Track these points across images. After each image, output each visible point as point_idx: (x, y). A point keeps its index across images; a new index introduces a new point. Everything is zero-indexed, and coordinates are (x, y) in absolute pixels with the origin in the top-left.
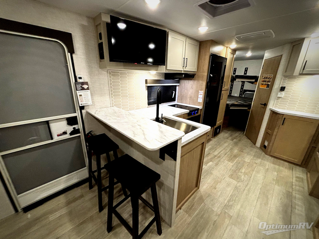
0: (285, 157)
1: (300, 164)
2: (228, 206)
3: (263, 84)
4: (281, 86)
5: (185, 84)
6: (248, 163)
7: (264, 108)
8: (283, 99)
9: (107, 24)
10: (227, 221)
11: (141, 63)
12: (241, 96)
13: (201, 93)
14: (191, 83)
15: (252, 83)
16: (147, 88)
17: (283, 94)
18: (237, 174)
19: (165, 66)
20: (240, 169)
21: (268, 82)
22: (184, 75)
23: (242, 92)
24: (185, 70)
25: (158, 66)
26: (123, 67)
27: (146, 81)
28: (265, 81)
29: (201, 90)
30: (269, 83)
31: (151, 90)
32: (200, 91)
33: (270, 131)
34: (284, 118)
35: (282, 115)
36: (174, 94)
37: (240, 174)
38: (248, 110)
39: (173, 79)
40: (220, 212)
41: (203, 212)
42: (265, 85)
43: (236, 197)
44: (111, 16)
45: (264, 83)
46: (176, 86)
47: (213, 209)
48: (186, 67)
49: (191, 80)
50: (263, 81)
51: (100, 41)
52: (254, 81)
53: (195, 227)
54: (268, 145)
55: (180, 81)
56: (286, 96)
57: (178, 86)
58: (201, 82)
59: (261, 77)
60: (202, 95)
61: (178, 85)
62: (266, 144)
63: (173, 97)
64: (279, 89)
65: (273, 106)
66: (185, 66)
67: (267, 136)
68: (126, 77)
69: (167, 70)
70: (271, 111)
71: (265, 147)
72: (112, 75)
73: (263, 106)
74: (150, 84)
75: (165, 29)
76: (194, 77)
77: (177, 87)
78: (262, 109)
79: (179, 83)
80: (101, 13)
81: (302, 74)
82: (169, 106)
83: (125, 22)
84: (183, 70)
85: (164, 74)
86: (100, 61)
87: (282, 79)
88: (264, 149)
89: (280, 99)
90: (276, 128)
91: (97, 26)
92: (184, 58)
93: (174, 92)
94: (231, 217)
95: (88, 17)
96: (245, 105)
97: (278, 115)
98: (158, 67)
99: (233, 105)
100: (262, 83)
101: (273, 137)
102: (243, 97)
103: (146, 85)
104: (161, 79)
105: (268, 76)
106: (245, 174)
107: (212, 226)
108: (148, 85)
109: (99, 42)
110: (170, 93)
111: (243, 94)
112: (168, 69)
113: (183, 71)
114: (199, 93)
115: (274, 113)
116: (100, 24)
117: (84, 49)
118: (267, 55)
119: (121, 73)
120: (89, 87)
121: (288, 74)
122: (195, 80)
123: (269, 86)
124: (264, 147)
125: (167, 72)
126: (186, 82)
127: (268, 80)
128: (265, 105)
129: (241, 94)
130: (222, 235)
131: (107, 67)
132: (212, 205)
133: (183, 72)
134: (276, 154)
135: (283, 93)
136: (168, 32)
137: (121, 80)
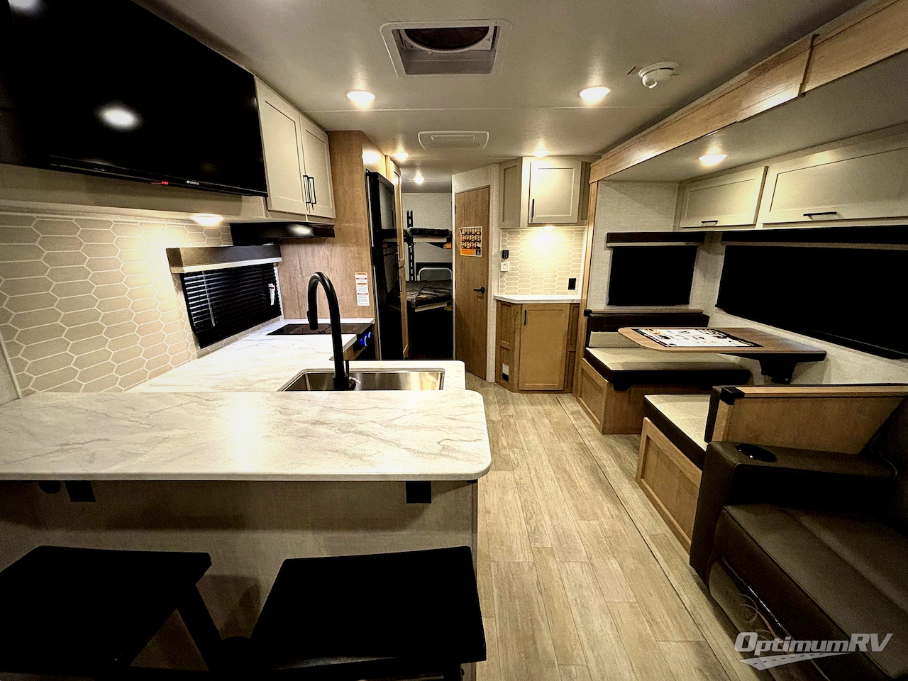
0: (541, 385)
1: (562, 389)
2: (533, 535)
3: (465, 248)
4: (501, 250)
5: (302, 258)
6: (499, 421)
7: (482, 298)
8: (510, 274)
10: (552, 564)
12: (414, 278)
13: (363, 279)
14: (322, 252)
15: (441, 245)
16: (178, 281)
17: (506, 265)
18: (500, 456)
20: (497, 442)
21: (475, 241)
23: (413, 268)
27: (174, 257)
28: (470, 241)
29: (361, 271)
30: (479, 245)
32: (357, 276)
33: (505, 343)
34: (523, 310)
35: (519, 306)
36: (272, 291)
37: (503, 452)
38: (449, 309)
40: (531, 555)
41: (506, 584)
42: (471, 248)
43: (532, 503)
45: (469, 245)
46: (271, 266)
47: (517, 561)
48: (313, 204)
50: (465, 241)
52: (444, 240)
53: (517, 630)
54: (511, 371)
55: (282, 247)
56: (512, 269)
57: (279, 264)
58: (354, 249)
59: (457, 232)
60: (367, 286)
61: (278, 262)
62: (506, 370)
63: (272, 304)
64: (500, 255)
65: (499, 290)
67: (505, 353)
69: (268, 213)
70: (497, 301)
71: (505, 377)
73: (480, 294)
74: (192, 264)
77: (277, 271)
78: (479, 299)
79: (279, 256)
81: (531, 225)
82: (269, 334)
84: (308, 214)
85: (230, 227)
87: (499, 233)
88: (503, 381)
89: (506, 276)
90: (516, 334)
92: (306, 176)
93: (271, 285)
94: (551, 552)
96: (442, 297)
97: (513, 307)
99: (421, 302)
100: (465, 244)
101: (516, 353)
102: (419, 279)
103: (177, 270)
105: (472, 228)
106: (511, 446)
107: (540, 598)
111: (417, 274)
112: (271, 209)
113: (306, 217)
114: (357, 281)
115: (503, 305)
118: (458, 184)
121: (508, 224)
122: (333, 243)
123: (480, 251)
124: (503, 379)
125: (270, 217)
126: (306, 253)
127: (472, 238)
128: (483, 291)
129: (413, 275)
130: (566, 600)
132: (510, 551)
133: (307, 221)
134: (528, 386)
135: (507, 262)
137: (48, 259)
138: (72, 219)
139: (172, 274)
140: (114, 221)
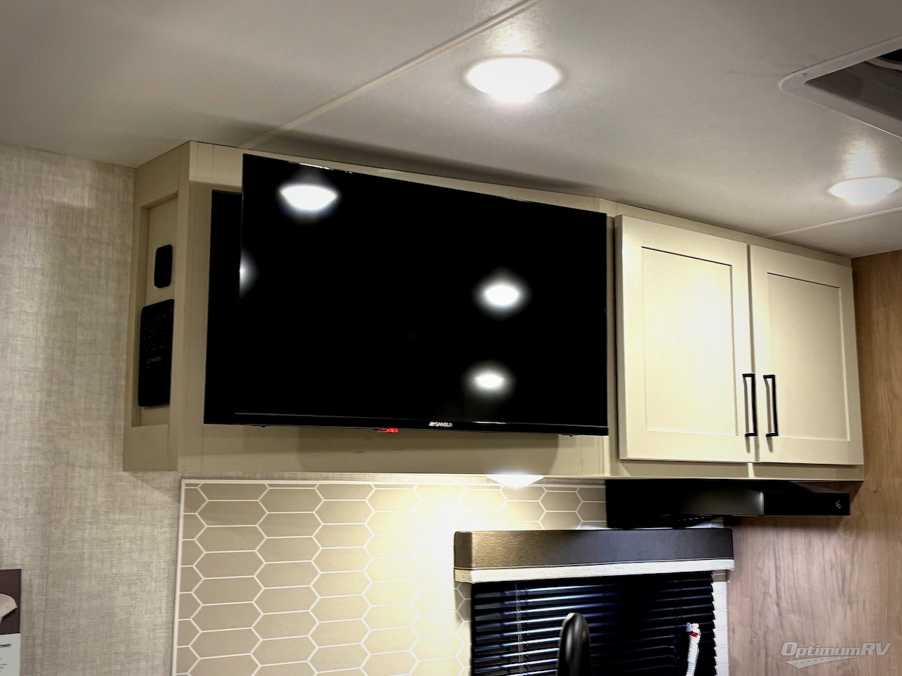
9: (221, 199)
11: (432, 424)
16: (466, 599)
19: (606, 438)
22: (761, 497)
24: (765, 457)
25: (557, 438)
26: (292, 458)
27: (463, 542)
31: (497, 616)
36: (695, 642)
39: (679, 521)
44: (246, 157)
46: (705, 578)
48: (769, 436)
49: (829, 527)
51: (156, 295)
55: (737, 535)
57: (726, 575)
61: (727, 571)
66: (763, 429)
68: (311, 524)
69: (620, 465)
72: (210, 514)
74: (490, 564)
75: (599, 208)
76: (846, 511)
77: (719, 590)
79: (728, 553)
80: (188, 142)
83: (330, 178)
84: (750, 458)
85: (604, 487)
86: (137, 422)
91: (148, 209)
92: (753, 376)
93: (695, 628)
95: (105, 167)
98: (556, 445)
103: (462, 576)
104: (578, 523)
108: (480, 576)
109: (149, 303)
110: (668, 642)
112: (630, 456)
113: (751, 467)
116: (175, 196)
117: (42, 342)
119: (275, 498)
120: (24, 607)
125: (625, 474)
126: (792, 551)
131: (181, 461)
133: (752, 476)
136: (617, 221)
137: (268, 550)
138: (313, 486)
139: (456, 583)
140: (375, 485)
